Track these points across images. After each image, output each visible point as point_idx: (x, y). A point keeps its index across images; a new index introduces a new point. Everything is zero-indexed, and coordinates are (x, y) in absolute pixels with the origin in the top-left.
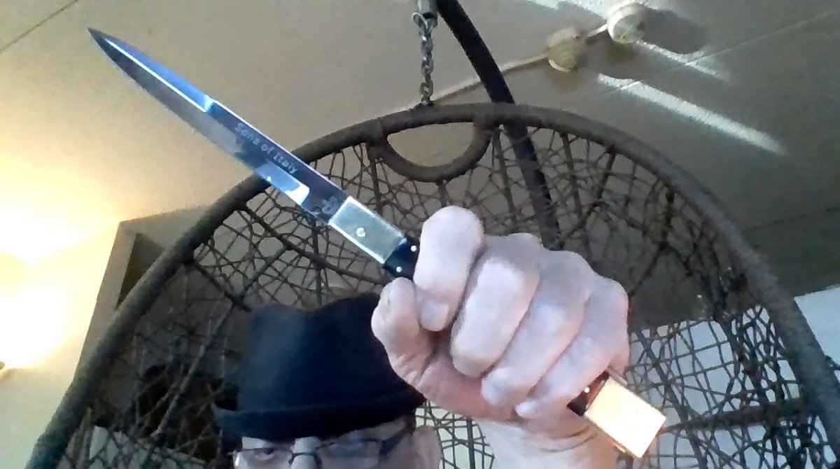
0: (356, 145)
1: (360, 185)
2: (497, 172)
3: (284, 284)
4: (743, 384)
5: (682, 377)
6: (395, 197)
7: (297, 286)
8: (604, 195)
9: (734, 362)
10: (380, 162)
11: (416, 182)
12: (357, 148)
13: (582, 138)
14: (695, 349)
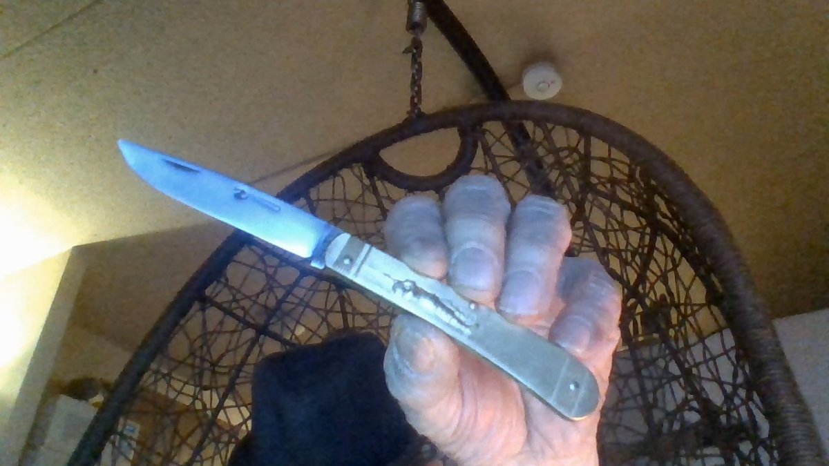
0: (352, 165)
1: (364, 204)
3: (308, 310)
5: (697, 365)
7: (320, 309)
10: (379, 179)
12: (356, 170)
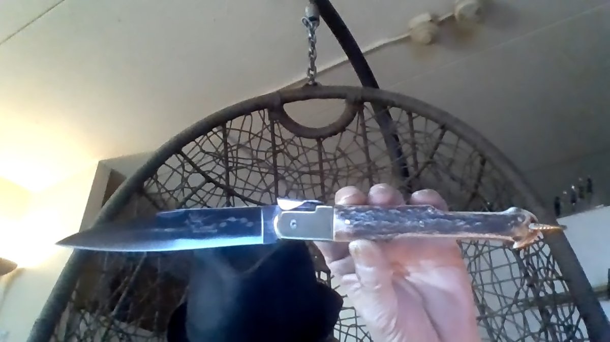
0: (261, 109)
1: (261, 138)
2: (360, 135)
4: (526, 293)
5: (483, 285)
6: (285, 147)
8: (435, 156)
9: (521, 278)
10: (276, 123)
11: (301, 138)
12: (262, 112)
13: (423, 116)
14: (493, 266)
